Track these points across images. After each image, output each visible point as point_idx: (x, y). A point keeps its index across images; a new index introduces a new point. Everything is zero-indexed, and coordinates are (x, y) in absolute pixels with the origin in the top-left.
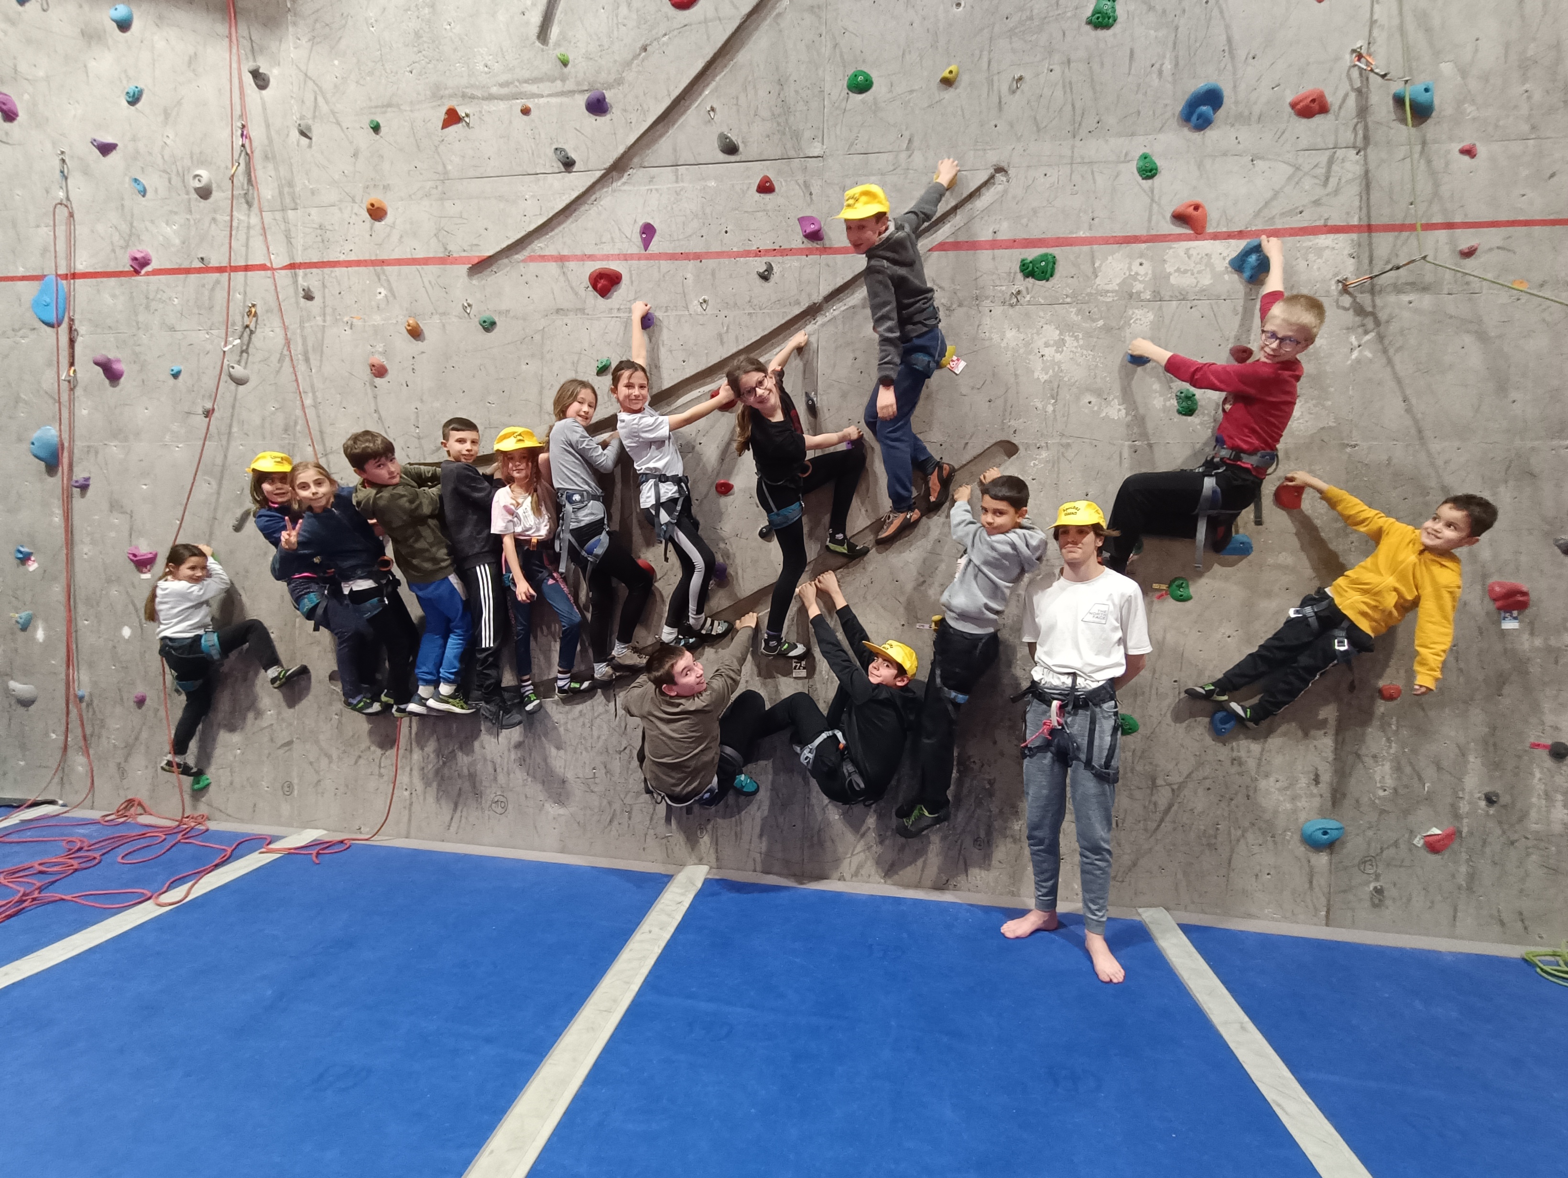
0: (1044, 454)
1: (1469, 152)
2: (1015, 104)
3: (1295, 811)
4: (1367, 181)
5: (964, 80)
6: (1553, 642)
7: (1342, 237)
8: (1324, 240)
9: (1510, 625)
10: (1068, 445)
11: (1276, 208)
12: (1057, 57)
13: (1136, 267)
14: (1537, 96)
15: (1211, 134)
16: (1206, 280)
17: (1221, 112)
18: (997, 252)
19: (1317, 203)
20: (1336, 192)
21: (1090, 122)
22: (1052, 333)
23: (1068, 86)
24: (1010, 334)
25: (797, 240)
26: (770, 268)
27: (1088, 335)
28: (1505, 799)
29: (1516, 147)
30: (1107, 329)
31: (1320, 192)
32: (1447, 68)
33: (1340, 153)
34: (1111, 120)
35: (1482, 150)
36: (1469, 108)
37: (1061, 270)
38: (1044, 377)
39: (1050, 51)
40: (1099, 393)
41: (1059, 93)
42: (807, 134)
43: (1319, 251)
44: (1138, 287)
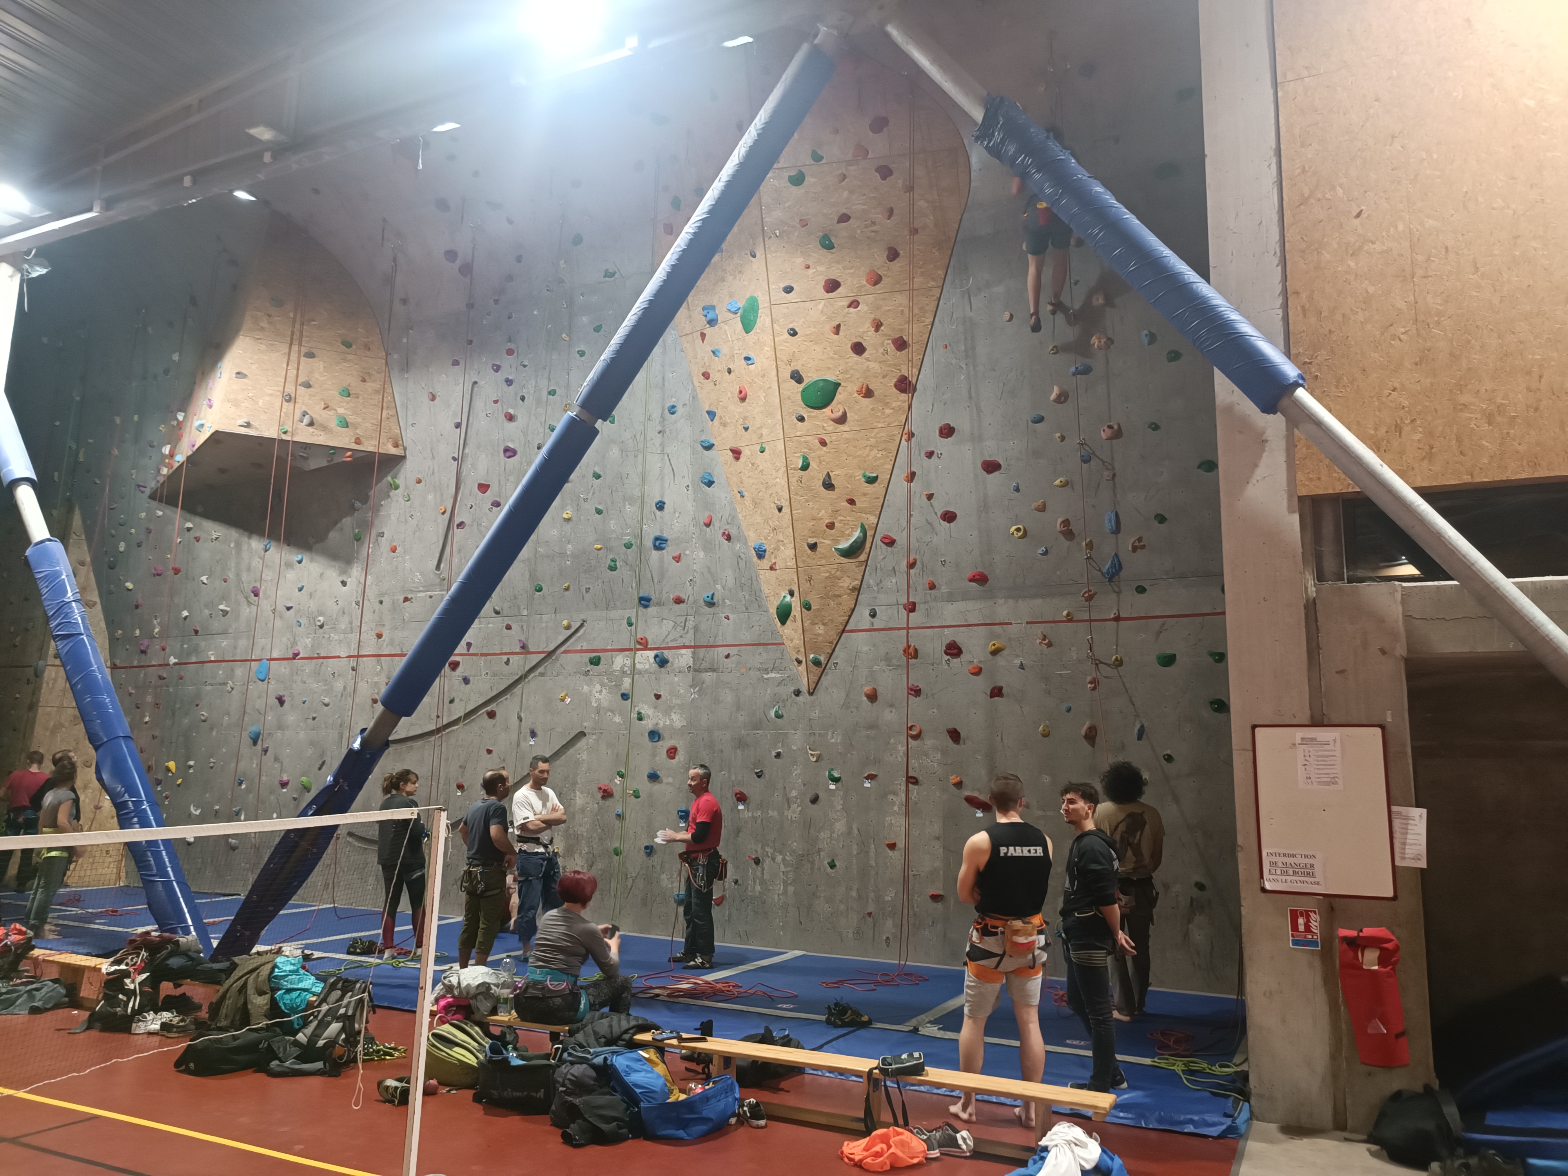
0: (594, 737)
1: (727, 618)
2: (587, 596)
3: (672, 888)
4: (696, 629)
5: (571, 588)
6: (755, 814)
7: (689, 650)
8: (683, 651)
9: (741, 807)
10: (602, 733)
11: (668, 639)
12: (600, 581)
13: (626, 661)
14: (747, 597)
15: (649, 609)
16: (647, 666)
17: (651, 602)
18: (583, 654)
19: (681, 637)
20: (687, 632)
21: (612, 604)
22: (598, 687)
23: (604, 591)
24: (585, 687)
25: (518, 650)
26: (508, 659)
27: (610, 688)
28: (740, 882)
29: (742, 615)
30: (616, 685)
31: (682, 632)
32: (719, 587)
33: (689, 617)
34: (618, 604)
35: (731, 617)
36: (727, 601)
37: (602, 662)
38: (595, 705)
39: (598, 578)
40: (612, 711)
41: (601, 593)
42: (522, 607)
43: (682, 655)
44: (626, 669)
